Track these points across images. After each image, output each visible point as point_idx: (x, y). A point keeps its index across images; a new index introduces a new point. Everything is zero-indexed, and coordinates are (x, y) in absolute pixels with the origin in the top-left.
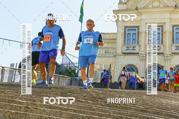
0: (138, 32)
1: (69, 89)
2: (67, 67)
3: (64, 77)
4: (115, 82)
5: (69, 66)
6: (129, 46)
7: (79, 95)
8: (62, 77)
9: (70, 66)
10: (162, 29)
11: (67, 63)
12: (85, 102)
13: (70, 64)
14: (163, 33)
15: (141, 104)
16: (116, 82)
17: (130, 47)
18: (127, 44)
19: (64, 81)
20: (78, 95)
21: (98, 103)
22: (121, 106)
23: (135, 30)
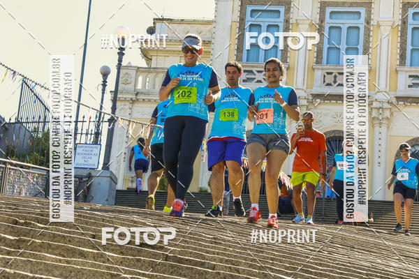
0: (287, 21)
1: (38, 208)
2: (36, 130)
3: (22, 167)
4: (201, 188)
5: (40, 129)
6: (254, 70)
7: (74, 233)
8: (16, 165)
9: (46, 130)
10: (369, 13)
11: (37, 119)
12: (95, 257)
13: (45, 122)
14: (369, 30)
15: (287, 268)
16: (206, 191)
17: (258, 72)
18: (247, 61)
19: (22, 180)
20: (69, 232)
21: (139, 260)
22: (219, 274)
23: (276, 14)
